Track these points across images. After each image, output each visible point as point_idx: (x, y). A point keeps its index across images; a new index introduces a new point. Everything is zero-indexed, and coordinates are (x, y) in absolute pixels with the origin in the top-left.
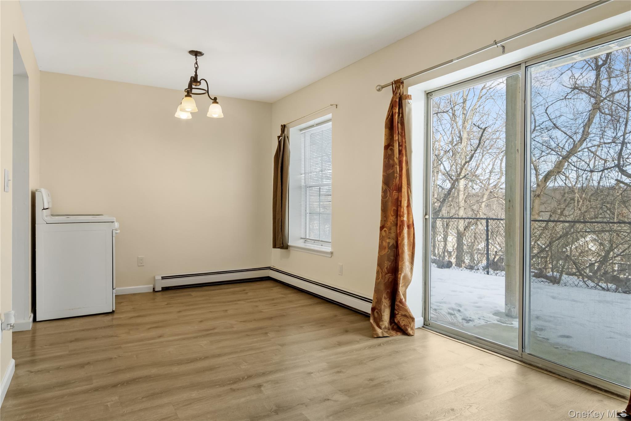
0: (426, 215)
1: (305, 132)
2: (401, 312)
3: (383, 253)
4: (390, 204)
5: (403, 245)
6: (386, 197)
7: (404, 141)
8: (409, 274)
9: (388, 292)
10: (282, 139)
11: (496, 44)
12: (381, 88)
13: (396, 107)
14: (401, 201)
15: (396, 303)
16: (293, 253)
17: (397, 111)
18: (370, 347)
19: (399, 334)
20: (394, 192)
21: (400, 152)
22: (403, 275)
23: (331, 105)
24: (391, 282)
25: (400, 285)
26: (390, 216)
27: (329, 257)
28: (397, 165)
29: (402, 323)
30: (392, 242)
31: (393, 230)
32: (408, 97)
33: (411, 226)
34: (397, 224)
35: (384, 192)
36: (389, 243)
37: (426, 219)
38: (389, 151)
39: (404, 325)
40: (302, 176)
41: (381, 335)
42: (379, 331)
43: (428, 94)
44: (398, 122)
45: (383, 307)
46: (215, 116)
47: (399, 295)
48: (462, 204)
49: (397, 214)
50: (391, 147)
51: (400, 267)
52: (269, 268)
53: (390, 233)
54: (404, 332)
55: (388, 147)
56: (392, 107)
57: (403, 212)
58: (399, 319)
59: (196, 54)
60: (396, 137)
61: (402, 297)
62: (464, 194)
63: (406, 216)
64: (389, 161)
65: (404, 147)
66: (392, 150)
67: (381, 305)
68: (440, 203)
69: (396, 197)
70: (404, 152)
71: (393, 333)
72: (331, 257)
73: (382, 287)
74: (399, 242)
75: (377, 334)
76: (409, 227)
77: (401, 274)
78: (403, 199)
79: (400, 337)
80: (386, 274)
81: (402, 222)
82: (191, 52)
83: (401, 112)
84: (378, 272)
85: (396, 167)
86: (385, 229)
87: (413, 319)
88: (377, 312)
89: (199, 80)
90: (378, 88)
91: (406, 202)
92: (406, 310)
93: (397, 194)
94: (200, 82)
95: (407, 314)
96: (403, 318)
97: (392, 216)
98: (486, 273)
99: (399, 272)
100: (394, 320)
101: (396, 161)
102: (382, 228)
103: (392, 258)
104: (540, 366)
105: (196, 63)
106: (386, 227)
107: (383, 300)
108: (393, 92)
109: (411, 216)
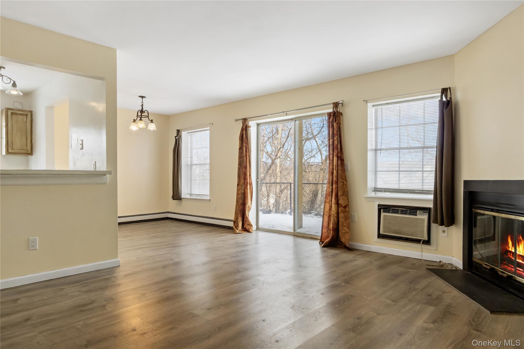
0: (257, 179)
1: (191, 135)
2: (247, 223)
3: (239, 196)
4: (241, 174)
5: (248, 193)
6: (240, 171)
7: (248, 146)
8: (250, 205)
9: (241, 214)
10: (177, 138)
11: (283, 112)
12: (237, 120)
13: (244, 131)
14: (246, 173)
15: (245, 219)
16: (184, 202)
17: (245, 133)
18: (234, 236)
19: (246, 232)
20: (244, 169)
21: (246, 151)
22: (248, 205)
23: (210, 124)
24: (243, 209)
25: (247, 210)
26: (242, 180)
27: (208, 202)
28: (245, 157)
29: (247, 228)
30: (243, 191)
31: (243, 186)
32: (250, 127)
33: (251, 184)
34: (245, 183)
35: (239, 169)
36: (241, 192)
37: (257, 181)
38: (241, 150)
39: (248, 228)
40: (189, 159)
41: (238, 233)
42: (238, 231)
43: (258, 125)
44: (245, 138)
45: (239, 221)
46: (152, 129)
47: (246, 215)
48: (279, 174)
49: (245, 179)
50: (242, 149)
51: (246, 202)
52: (168, 212)
53: (242, 187)
54: (248, 231)
55: (241, 148)
56: (242, 130)
57: (248, 178)
58: (246, 226)
59: (142, 97)
60: (244, 145)
61: (247, 216)
62: (280, 168)
63: (249, 179)
64: (241, 155)
65: (248, 149)
66: (243, 150)
67: (238, 220)
68: (264, 174)
69: (244, 171)
70: (248, 151)
71: (243, 232)
72: (210, 202)
73: (238, 212)
74: (246, 191)
75: (236, 232)
76: (250, 184)
77: (247, 205)
78: (247, 172)
79: (246, 233)
80: (240, 206)
81: (247, 182)
82: (140, 96)
83: (246, 133)
84: (236, 205)
85: (244, 158)
86: (239, 186)
87: (252, 226)
88: (236, 223)
89: (144, 111)
90: (235, 120)
91: (249, 173)
92: (249, 222)
93: (245, 170)
94: (144, 112)
95: (250, 224)
96: (248, 226)
97: (243, 180)
98: (290, 215)
99: (246, 205)
100: (244, 227)
101: (245, 155)
102: (238, 185)
103: (243, 198)
104: (300, 236)
105: (142, 102)
106: (240, 185)
107: (239, 218)
108: (243, 123)
109: (251, 180)
